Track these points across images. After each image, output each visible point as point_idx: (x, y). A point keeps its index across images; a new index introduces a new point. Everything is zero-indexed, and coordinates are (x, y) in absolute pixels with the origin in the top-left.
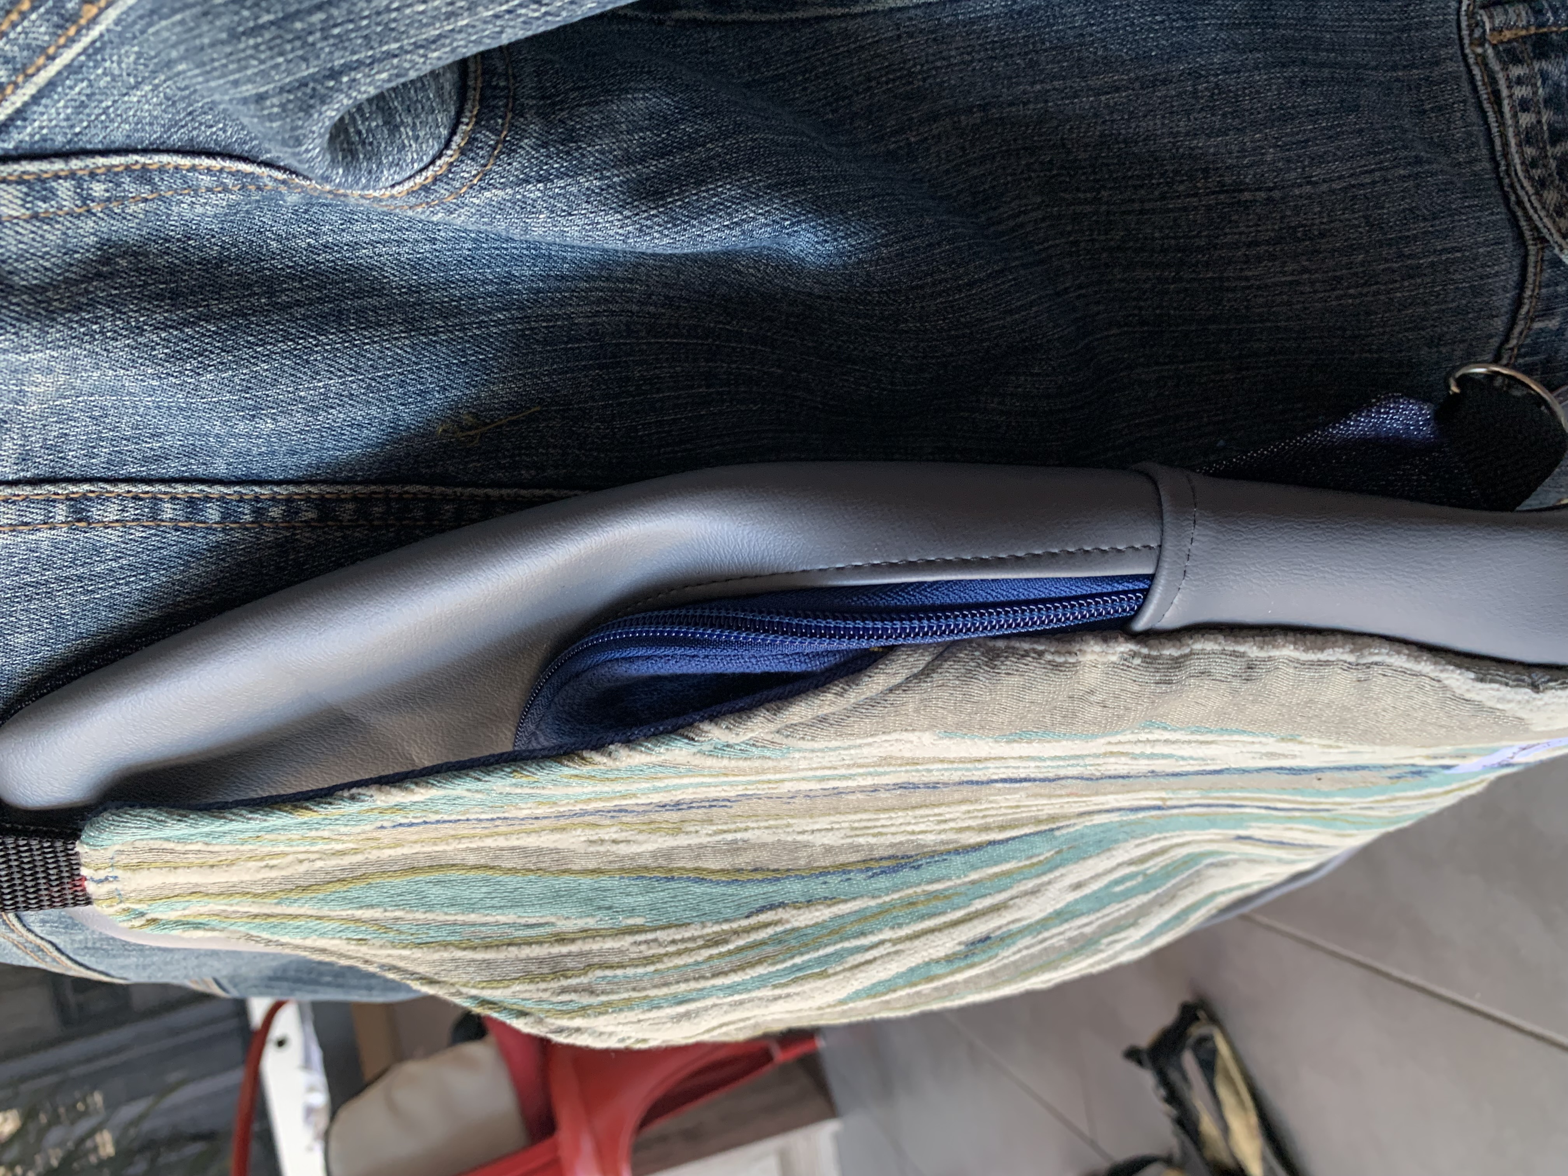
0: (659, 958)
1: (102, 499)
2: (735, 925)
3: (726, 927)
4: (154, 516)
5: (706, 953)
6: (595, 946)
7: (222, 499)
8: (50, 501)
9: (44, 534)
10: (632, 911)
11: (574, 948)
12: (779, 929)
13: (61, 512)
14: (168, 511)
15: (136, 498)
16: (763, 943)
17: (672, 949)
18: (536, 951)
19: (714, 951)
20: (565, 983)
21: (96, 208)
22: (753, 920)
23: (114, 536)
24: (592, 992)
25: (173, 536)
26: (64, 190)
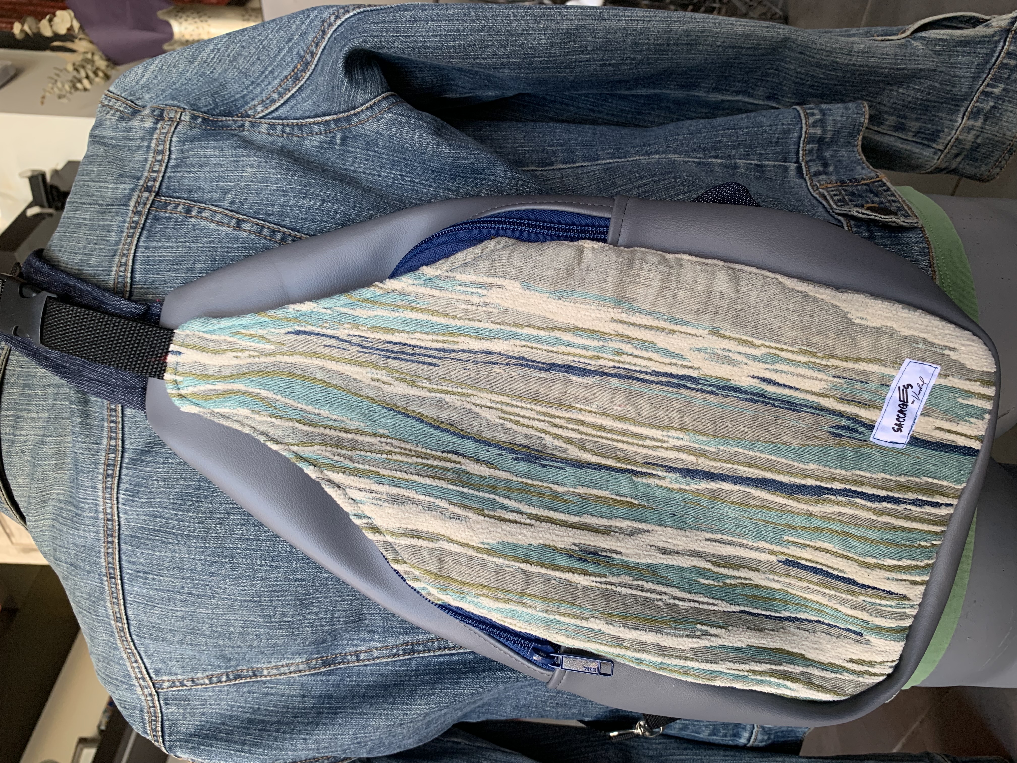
0: (390, 453)
1: (247, 222)
2: (434, 453)
3: (429, 451)
4: (260, 232)
5: (415, 460)
6: (361, 438)
7: (284, 233)
8: (232, 218)
9: (225, 229)
10: (383, 426)
11: (350, 436)
12: (458, 466)
13: (233, 222)
14: (265, 232)
15: (257, 224)
16: (447, 469)
17: (397, 450)
18: (332, 433)
19: (419, 460)
20: (339, 451)
21: (285, 135)
22: (445, 455)
23: (245, 235)
24: (351, 460)
25: (263, 241)
26: (279, 128)
